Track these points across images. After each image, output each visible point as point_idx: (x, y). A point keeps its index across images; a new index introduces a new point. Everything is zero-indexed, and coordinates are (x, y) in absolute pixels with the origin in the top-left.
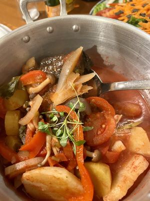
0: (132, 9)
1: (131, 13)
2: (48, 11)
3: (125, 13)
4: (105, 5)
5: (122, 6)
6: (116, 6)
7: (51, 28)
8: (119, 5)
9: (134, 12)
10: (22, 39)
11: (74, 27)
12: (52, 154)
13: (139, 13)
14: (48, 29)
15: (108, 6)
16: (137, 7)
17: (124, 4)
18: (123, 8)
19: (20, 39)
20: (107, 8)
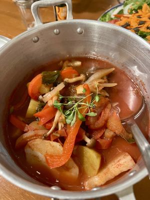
0: (138, 21)
1: (137, 26)
2: (59, 12)
3: (131, 25)
4: (110, 16)
5: (128, 18)
6: (122, 18)
7: (58, 30)
8: (124, 17)
9: (140, 24)
10: (32, 39)
11: (79, 30)
12: (56, 129)
13: (146, 25)
14: (55, 31)
15: (113, 17)
16: (143, 19)
17: (130, 16)
18: (129, 20)
19: (30, 39)
20: (112, 19)
